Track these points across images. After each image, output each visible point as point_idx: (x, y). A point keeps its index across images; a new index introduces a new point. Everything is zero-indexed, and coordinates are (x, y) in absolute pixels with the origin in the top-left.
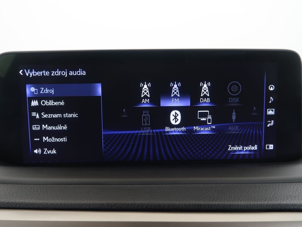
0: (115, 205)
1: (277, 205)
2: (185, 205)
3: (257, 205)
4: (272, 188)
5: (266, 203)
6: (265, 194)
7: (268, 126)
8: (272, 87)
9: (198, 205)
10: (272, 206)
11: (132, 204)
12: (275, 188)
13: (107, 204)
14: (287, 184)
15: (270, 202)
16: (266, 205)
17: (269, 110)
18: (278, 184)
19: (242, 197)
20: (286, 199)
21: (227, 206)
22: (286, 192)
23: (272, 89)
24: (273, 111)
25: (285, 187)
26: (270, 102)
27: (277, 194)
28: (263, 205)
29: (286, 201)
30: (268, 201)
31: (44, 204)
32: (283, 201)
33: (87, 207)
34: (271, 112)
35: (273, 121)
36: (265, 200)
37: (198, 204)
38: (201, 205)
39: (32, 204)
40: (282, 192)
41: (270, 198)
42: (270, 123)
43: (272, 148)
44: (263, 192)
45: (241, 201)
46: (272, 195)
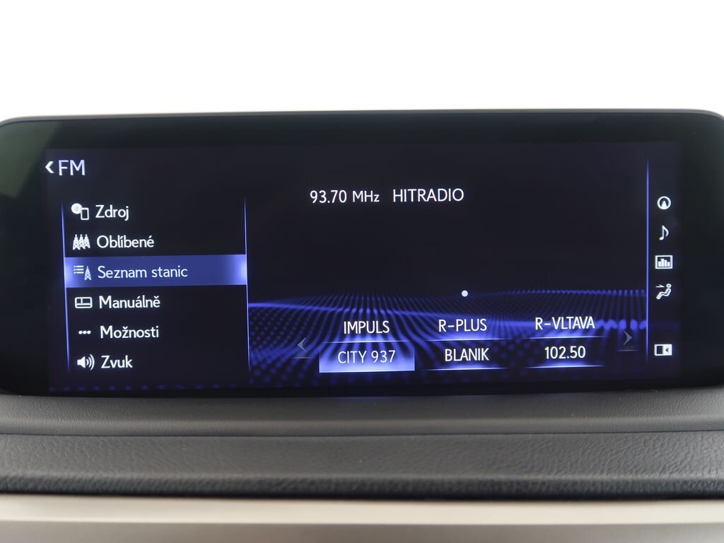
0: (279, 483)
1: (693, 482)
2: (459, 483)
3: (644, 483)
4: (678, 443)
5: (665, 476)
6: (661, 455)
7: (659, 297)
8: (664, 202)
9: (493, 483)
10: (682, 486)
11: (322, 481)
12: (687, 444)
13: (260, 482)
14: (715, 434)
15: (676, 476)
16: (668, 483)
17: (659, 259)
19: (603, 465)
20: (717, 469)
21: (566, 485)
22: (716, 451)
23: (664, 207)
24: (668, 259)
25: (710, 440)
26: (662, 238)
27: (693, 456)
28: (659, 483)
29: (717, 473)
30: (671, 473)
31: (99, 481)
32: (709, 472)
33: (209, 489)
34: (664, 263)
35: (669, 286)
36: (664, 471)
37: (492, 481)
38: (499, 483)
39: (66, 481)
40: (705, 451)
41: (674, 466)
42: (664, 290)
43: (670, 353)
44: (656, 453)
45: (602, 472)
46: (679, 460)
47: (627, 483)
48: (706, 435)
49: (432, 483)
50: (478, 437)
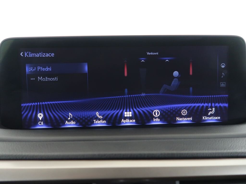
1: (234, 153)
2: (162, 154)
3: (219, 153)
4: (229, 141)
5: (225, 151)
6: (224, 145)
8: (223, 65)
9: (172, 154)
10: (230, 154)
12: (231, 142)
15: (229, 151)
16: (226, 153)
17: (221, 84)
18: (233, 138)
19: (206, 148)
22: (240, 144)
23: (223, 67)
24: (224, 84)
25: (239, 140)
26: (222, 77)
28: (224, 153)
29: (241, 150)
30: (227, 150)
32: (239, 150)
36: (225, 149)
38: (174, 154)
40: (237, 144)
41: (228, 148)
44: (222, 144)
45: (206, 150)
46: (229, 146)
47: (213, 153)
48: (237, 139)
49: (153, 154)
50: (166, 140)
